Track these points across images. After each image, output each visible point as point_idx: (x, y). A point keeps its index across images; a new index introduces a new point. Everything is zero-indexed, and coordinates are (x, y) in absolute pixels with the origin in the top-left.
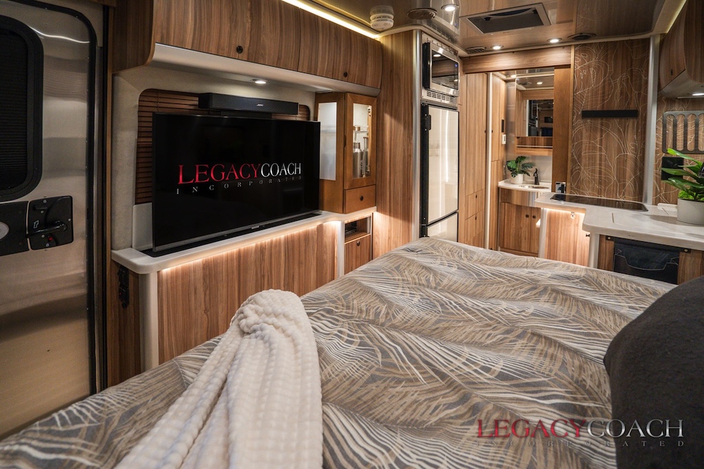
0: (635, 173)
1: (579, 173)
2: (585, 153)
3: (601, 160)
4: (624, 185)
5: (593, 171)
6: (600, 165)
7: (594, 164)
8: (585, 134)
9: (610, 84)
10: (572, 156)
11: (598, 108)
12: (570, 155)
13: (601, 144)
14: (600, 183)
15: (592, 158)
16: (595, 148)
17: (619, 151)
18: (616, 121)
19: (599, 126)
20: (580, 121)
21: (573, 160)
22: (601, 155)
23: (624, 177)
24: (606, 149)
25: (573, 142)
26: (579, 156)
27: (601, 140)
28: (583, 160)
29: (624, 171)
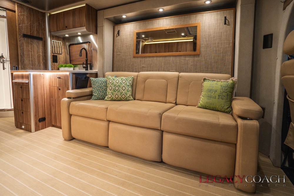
0: (43, 61)
1: (24, 61)
2: (25, 53)
3: (32, 56)
4: (40, 65)
5: (29, 60)
6: (32, 58)
7: (29, 57)
8: (25, 44)
9: (32, 25)
10: (20, 54)
11: (29, 34)
12: (19, 53)
13: (31, 49)
14: (32, 65)
15: (28, 55)
16: (29, 51)
17: (38, 53)
18: (36, 41)
19: (30, 42)
20: (22, 38)
21: (21, 55)
22: (31, 54)
23: (40, 63)
24: (33, 52)
25: (20, 47)
26: (23, 54)
27: (31, 48)
28: (25, 56)
29: (40, 60)
